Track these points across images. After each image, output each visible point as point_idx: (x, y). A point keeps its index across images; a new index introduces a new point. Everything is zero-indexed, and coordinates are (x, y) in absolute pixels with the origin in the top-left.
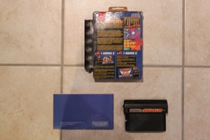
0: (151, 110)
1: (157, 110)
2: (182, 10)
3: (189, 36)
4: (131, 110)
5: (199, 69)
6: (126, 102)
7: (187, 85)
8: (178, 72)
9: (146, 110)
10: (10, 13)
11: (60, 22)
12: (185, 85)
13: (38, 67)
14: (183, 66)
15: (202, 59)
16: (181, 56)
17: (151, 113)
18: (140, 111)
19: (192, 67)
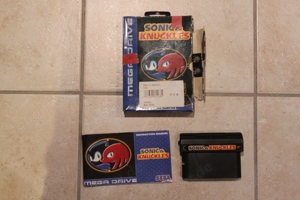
0: (219, 147)
1: (229, 147)
2: (252, 15)
3: (264, 52)
4: (191, 148)
5: (278, 99)
6: (183, 136)
7: (261, 121)
8: (248, 103)
9: (212, 148)
10: (7, 18)
11: (79, 31)
12: (259, 122)
13: (46, 96)
14: (256, 94)
15: (282, 84)
16: (253, 80)
17: (220, 151)
18: (204, 148)
19: (269, 95)
